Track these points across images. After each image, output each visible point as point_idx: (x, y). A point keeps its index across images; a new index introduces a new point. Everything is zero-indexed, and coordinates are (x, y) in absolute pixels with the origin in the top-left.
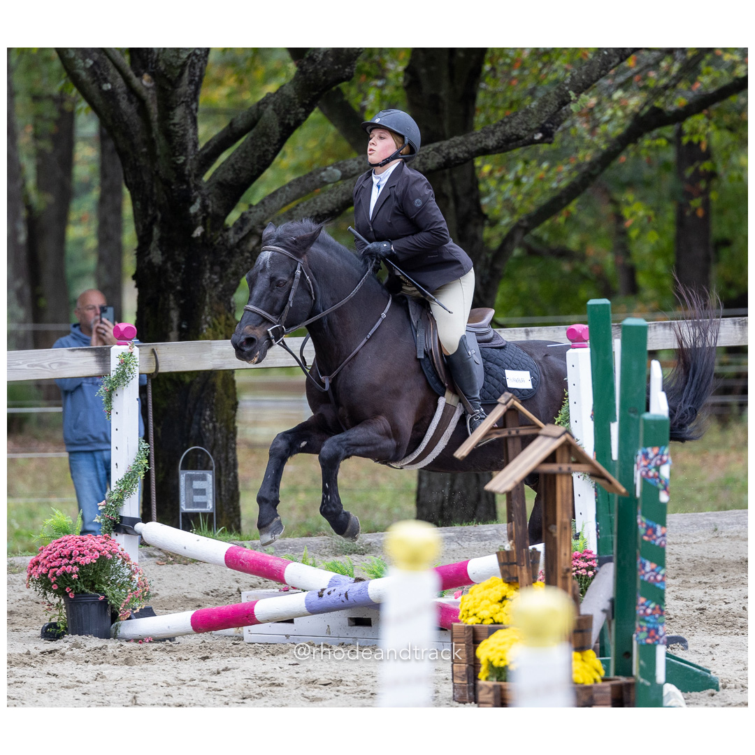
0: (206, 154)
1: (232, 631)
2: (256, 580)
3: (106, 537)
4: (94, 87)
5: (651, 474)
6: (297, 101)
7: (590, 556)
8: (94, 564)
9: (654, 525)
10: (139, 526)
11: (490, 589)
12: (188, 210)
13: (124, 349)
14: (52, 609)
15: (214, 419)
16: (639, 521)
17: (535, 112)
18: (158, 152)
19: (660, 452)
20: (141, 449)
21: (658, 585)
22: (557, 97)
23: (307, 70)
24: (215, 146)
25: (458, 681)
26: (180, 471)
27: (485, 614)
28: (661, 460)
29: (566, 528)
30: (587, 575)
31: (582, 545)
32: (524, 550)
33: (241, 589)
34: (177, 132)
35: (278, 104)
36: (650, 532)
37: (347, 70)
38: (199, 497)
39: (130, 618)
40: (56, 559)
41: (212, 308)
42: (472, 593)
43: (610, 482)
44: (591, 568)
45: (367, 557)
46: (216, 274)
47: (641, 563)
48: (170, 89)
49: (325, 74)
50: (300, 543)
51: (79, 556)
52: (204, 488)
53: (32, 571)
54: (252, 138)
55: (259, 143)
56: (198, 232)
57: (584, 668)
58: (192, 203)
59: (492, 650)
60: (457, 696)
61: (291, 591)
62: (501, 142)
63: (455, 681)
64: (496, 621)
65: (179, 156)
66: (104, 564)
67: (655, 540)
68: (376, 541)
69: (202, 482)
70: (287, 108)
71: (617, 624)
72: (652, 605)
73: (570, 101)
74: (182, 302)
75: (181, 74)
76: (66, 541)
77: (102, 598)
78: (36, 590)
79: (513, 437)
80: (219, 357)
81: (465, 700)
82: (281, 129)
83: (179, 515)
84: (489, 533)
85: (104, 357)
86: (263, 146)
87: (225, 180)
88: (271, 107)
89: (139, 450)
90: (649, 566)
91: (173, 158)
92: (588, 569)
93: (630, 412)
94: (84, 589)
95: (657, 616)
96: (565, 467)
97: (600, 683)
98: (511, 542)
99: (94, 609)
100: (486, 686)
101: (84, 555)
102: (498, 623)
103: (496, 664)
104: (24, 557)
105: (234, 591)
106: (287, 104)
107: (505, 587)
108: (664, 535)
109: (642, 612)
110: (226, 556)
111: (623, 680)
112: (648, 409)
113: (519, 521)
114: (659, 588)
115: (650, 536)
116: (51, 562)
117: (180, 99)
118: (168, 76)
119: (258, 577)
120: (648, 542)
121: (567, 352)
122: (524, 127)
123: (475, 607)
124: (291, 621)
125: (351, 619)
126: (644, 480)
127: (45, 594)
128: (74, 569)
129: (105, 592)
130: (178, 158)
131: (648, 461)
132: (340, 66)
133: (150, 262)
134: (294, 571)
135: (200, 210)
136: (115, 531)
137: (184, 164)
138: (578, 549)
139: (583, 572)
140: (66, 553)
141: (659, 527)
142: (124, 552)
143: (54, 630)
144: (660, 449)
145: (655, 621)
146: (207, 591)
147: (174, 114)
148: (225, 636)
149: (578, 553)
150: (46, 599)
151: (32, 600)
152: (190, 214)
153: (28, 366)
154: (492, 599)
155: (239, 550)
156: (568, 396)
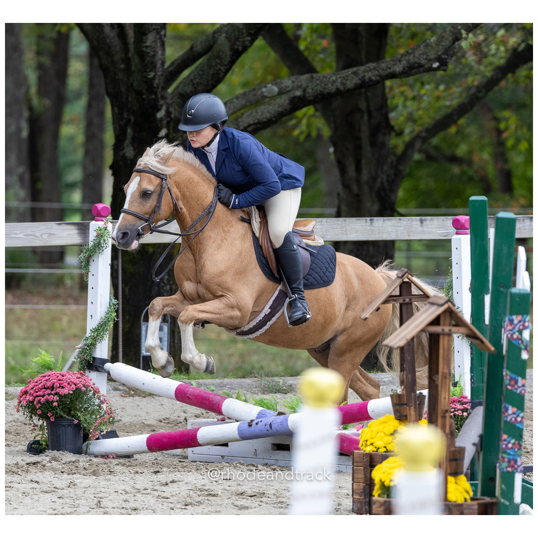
0: (171, 71)
1: (178, 451)
2: (200, 411)
3: (81, 374)
5: (515, 336)
6: (244, 31)
7: (465, 400)
8: (71, 394)
9: (516, 378)
10: (108, 366)
11: (384, 424)
12: (155, 115)
13: (100, 224)
14: (37, 430)
15: (171, 283)
16: (504, 373)
17: (434, 46)
18: (133, 68)
19: (523, 320)
21: (518, 425)
22: (451, 34)
24: (179, 65)
25: (357, 497)
26: (142, 323)
27: (379, 443)
28: (523, 325)
29: (446, 377)
30: (462, 415)
31: (459, 391)
32: (413, 394)
33: (188, 418)
34: (149, 53)
35: (229, 33)
36: (513, 383)
39: (98, 439)
40: (41, 389)
42: (370, 427)
43: (482, 342)
44: (465, 410)
45: (288, 395)
47: (505, 407)
50: (236, 383)
51: (59, 387)
53: (21, 399)
54: (208, 60)
55: (214, 64)
56: (163, 133)
57: (457, 489)
58: (159, 110)
59: (384, 473)
60: (356, 509)
61: (227, 420)
62: (407, 69)
63: (354, 497)
64: (388, 450)
65: (149, 72)
66: (79, 395)
67: (517, 389)
68: (296, 383)
70: (237, 36)
71: (484, 456)
72: (513, 441)
73: (462, 38)
76: (49, 376)
77: (76, 422)
78: (24, 414)
79: (407, 304)
81: (361, 512)
82: (231, 53)
83: (140, 358)
84: (386, 380)
85: (85, 230)
87: (186, 92)
88: (224, 35)
89: (110, 305)
90: (511, 410)
91: (145, 74)
92: (463, 410)
93: (500, 286)
94: (62, 414)
95: (516, 450)
96: (447, 329)
97: (469, 501)
98: (402, 388)
99: (70, 430)
100: (379, 501)
101: (63, 387)
102: (390, 452)
103: (387, 484)
104: (16, 388)
105: (182, 419)
106: (237, 33)
107: (397, 422)
108: (523, 386)
109: (504, 446)
110: (176, 391)
111: (487, 499)
112: (514, 285)
113: (410, 370)
114: (519, 428)
115: (513, 386)
116: (37, 392)
119: (202, 409)
120: (511, 390)
122: (425, 57)
123: (372, 438)
124: (226, 445)
125: (273, 444)
126: (509, 341)
127: (31, 417)
129: (79, 417)
130: (150, 73)
133: (124, 156)
134: (230, 405)
135: (165, 115)
136: (88, 369)
137: (154, 78)
138: (456, 394)
139: (459, 413)
140: (49, 385)
141: (520, 379)
142: (95, 386)
143: (38, 446)
144: (523, 316)
145: (514, 453)
146: (161, 418)
147: (147, 39)
148: (174, 455)
149: (456, 398)
150: (32, 421)
151: (21, 422)
152: (157, 118)
153: (24, 235)
154: (386, 432)
155: (187, 387)
156: (452, 272)
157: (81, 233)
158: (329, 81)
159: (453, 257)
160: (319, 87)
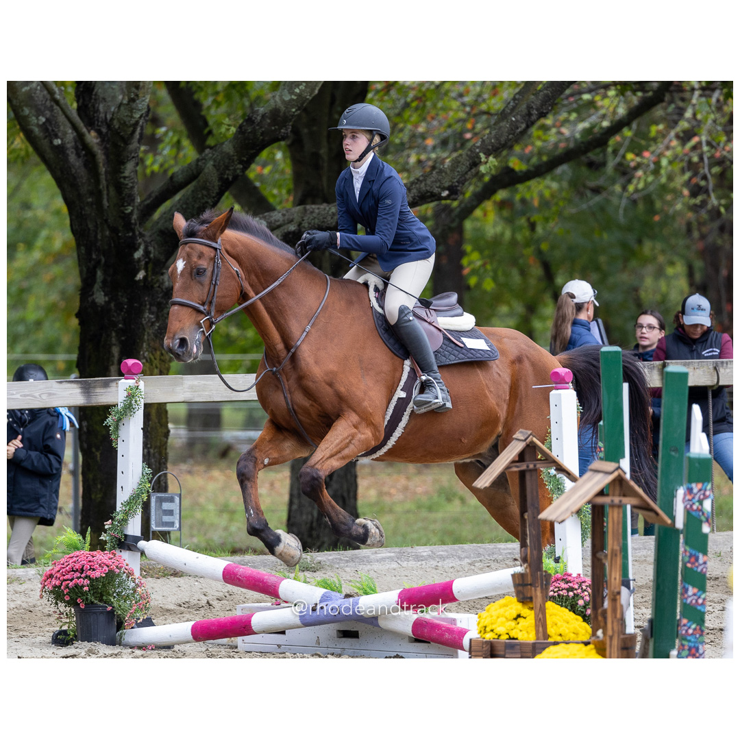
0: (148, 205)
1: (225, 641)
2: (222, 594)
3: (113, 553)
4: (45, 142)
5: (695, 507)
6: (236, 158)
7: (570, 578)
8: (103, 577)
9: (697, 554)
10: (141, 544)
11: (505, 608)
12: (132, 256)
13: (131, 382)
14: (63, 617)
15: (149, 446)
17: (448, 172)
18: (105, 203)
19: (704, 488)
20: (145, 474)
21: (699, 608)
22: (468, 158)
23: (246, 130)
24: (157, 197)
27: (501, 629)
28: (704, 494)
29: (616, 555)
30: (568, 595)
31: (562, 568)
32: (539, 571)
33: (211, 602)
34: (127, 184)
35: (218, 161)
36: (693, 560)
37: (282, 131)
38: (167, 517)
39: (132, 628)
40: (69, 572)
41: (149, 345)
42: (488, 611)
43: (657, 514)
44: (572, 589)
46: (153, 313)
47: (684, 588)
48: (122, 145)
49: (262, 134)
50: (258, 560)
51: (89, 570)
52: (172, 509)
53: (46, 584)
54: (193, 191)
55: (200, 196)
56: (141, 275)
58: (136, 249)
61: (283, 605)
62: (417, 198)
64: (511, 637)
65: (127, 206)
66: (112, 578)
67: (697, 567)
68: (325, 559)
69: (170, 504)
70: (226, 164)
71: (655, 643)
72: (694, 626)
73: (481, 162)
74: (123, 338)
75: (134, 132)
76: (77, 557)
77: (109, 608)
78: (48, 601)
79: (531, 470)
80: (189, 390)
82: (220, 184)
83: (149, 534)
84: (425, 554)
85: (88, 388)
86: (203, 198)
87: (167, 229)
88: (212, 163)
89: (143, 475)
90: (691, 590)
91: (122, 208)
92: (568, 590)
93: (671, 450)
94: (93, 600)
95: (698, 636)
96: (617, 500)
98: (525, 565)
99: (102, 618)
101: (94, 570)
102: (514, 639)
105: (204, 602)
106: (227, 161)
107: (519, 606)
108: (705, 563)
109: (684, 632)
110: (224, 572)
113: (535, 546)
114: (700, 611)
115: (693, 564)
116: (64, 575)
117: (131, 154)
118: (121, 134)
120: (692, 569)
121: (551, 393)
122: (438, 185)
123: (492, 624)
124: (283, 633)
125: (339, 631)
126: (688, 513)
127: (57, 604)
128: (85, 582)
129: (112, 603)
130: (127, 208)
131: (692, 495)
132: (277, 127)
133: (93, 302)
134: (289, 586)
135: (143, 256)
136: (119, 548)
137: (131, 213)
138: (559, 571)
139: (563, 593)
140: (77, 567)
141: (701, 556)
142: (130, 566)
143: (64, 637)
144: (703, 484)
145: (695, 640)
146: (179, 602)
147: (125, 168)
148: (218, 645)
149: (559, 575)
150: (58, 608)
151: (24, 609)
152: (134, 259)
153: (21, 396)
154: (508, 617)
155: (237, 567)
156: (550, 433)
157: (85, 393)
158: (328, 213)
159: (551, 415)
160: (316, 221)
